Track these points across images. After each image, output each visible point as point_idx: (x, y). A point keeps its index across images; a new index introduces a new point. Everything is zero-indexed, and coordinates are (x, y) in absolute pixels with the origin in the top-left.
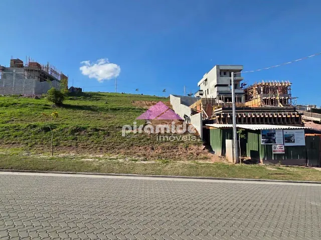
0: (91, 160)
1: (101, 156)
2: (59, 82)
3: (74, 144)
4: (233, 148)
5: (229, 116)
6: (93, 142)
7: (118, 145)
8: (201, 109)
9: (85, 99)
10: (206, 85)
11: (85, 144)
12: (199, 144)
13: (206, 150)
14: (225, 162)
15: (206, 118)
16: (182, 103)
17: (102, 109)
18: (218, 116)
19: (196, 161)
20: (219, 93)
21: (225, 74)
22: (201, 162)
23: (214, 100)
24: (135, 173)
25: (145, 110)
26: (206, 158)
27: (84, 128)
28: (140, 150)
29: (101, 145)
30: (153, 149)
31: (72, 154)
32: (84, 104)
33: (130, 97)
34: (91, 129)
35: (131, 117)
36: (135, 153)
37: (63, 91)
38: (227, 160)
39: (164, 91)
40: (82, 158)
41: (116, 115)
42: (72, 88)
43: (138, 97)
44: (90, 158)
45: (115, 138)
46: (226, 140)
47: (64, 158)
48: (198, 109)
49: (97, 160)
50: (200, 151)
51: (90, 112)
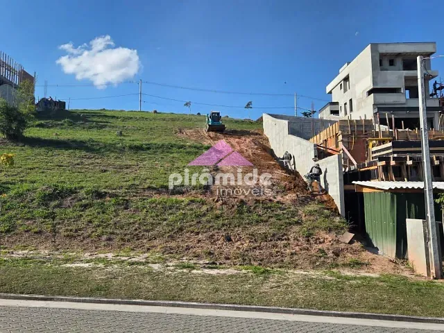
0: (86, 265)
1: (110, 256)
2: (16, 87)
3: (47, 227)
4: (426, 239)
5: (409, 162)
6: (90, 222)
7: (147, 231)
8: (337, 146)
9: (72, 125)
10: (345, 90)
11: (74, 227)
12: (338, 229)
13: (357, 245)
14: (406, 274)
15: (353, 168)
16: (292, 132)
17: (110, 148)
18: (383, 163)
19: (335, 270)
20: (379, 108)
21: (392, 63)
22: (347, 272)
23: (368, 124)
24: (191, 300)
25: (208, 148)
26: (357, 264)
27: (72, 192)
28: (199, 241)
29: (109, 230)
30: (229, 239)
31: (44, 252)
32: (70, 137)
33: (173, 120)
34: (87, 193)
35: (176, 165)
36: (188, 248)
37: (24, 109)
38: (412, 270)
39: (248, 106)
40: (67, 261)
41: (142, 160)
42: (45, 102)
43: (190, 120)
44: (83, 261)
45: (142, 214)
46: (407, 220)
47: (26, 260)
48: (331, 145)
49: (101, 265)
50: (342, 246)
51: (83, 153)
